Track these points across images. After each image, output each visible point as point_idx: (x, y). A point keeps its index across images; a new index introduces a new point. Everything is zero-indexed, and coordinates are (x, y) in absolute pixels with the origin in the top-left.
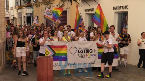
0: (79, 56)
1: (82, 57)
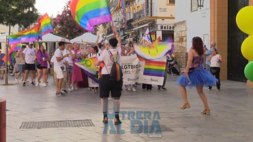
1: (127, 73)
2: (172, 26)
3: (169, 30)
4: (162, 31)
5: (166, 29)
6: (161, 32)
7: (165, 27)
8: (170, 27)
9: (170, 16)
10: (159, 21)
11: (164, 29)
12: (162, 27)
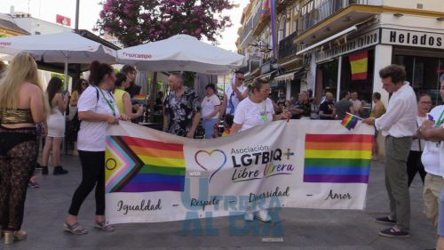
0: (236, 176)
1: (247, 178)
2: (420, 35)
3: (411, 44)
4: (394, 46)
5: (405, 44)
6: (390, 49)
7: (401, 37)
8: (415, 38)
9: (415, 8)
10: (385, 19)
11: (397, 43)
12: (393, 36)
